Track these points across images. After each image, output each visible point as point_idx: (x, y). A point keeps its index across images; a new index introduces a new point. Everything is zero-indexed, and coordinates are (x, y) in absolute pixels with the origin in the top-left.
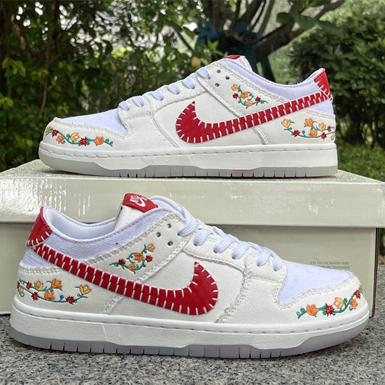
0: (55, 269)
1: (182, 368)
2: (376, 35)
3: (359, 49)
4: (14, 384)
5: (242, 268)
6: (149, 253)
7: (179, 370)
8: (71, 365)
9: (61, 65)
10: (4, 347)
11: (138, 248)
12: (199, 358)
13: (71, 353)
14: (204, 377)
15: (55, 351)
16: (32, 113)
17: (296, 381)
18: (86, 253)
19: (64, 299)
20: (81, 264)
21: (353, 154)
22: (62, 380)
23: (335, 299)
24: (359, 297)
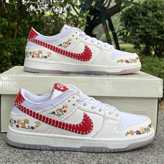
0: (26, 115)
1: (78, 157)
2: (157, 9)
3: (150, 15)
4: (9, 163)
5: (103, 115)
6: (65, 109)
7: (77, 157)
8: (33, 155)
9: (23, 20)
10: (5, 147)
11: (60, 107)
12: (85, 152)
13: (32, 149)
14: (87, 160)
15: (26, 149)
16: (11, 41)
17: (125, 162)
18: (39, 109)
19: (30, 128)
20: (37, 113)
21: (146, 60)
22: (29, 162)
23: (141, 128)
24: (151, 127)
